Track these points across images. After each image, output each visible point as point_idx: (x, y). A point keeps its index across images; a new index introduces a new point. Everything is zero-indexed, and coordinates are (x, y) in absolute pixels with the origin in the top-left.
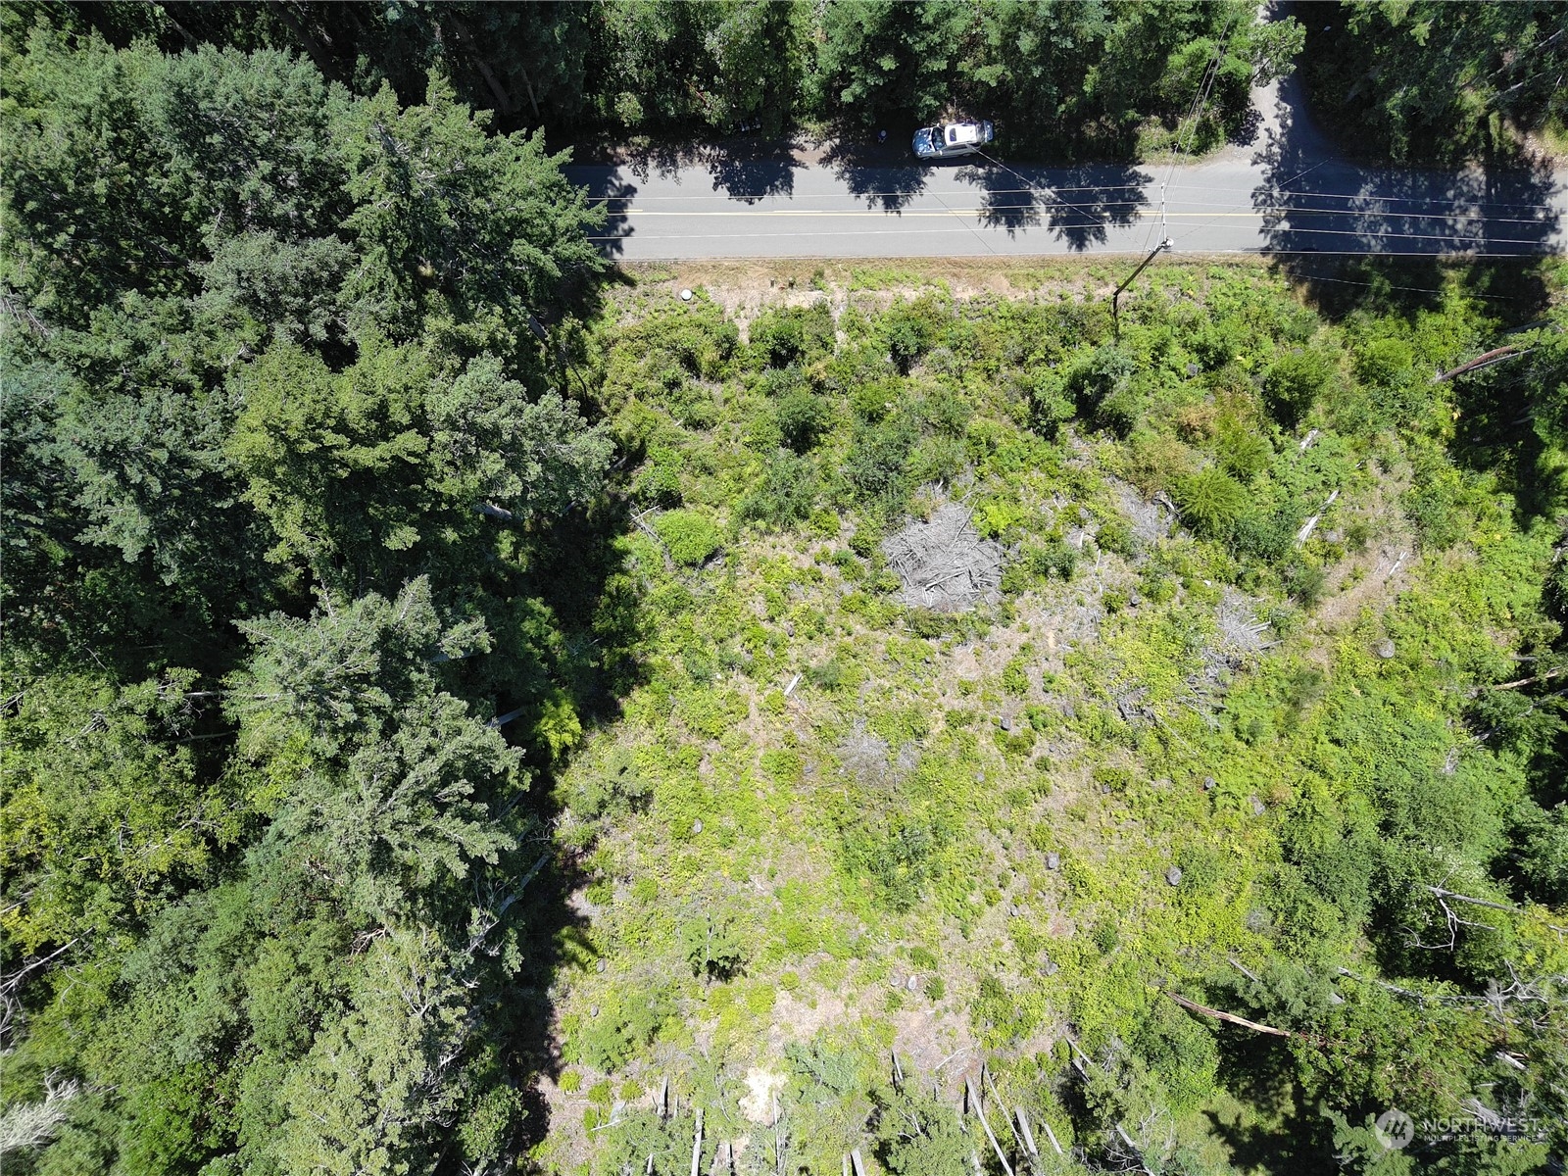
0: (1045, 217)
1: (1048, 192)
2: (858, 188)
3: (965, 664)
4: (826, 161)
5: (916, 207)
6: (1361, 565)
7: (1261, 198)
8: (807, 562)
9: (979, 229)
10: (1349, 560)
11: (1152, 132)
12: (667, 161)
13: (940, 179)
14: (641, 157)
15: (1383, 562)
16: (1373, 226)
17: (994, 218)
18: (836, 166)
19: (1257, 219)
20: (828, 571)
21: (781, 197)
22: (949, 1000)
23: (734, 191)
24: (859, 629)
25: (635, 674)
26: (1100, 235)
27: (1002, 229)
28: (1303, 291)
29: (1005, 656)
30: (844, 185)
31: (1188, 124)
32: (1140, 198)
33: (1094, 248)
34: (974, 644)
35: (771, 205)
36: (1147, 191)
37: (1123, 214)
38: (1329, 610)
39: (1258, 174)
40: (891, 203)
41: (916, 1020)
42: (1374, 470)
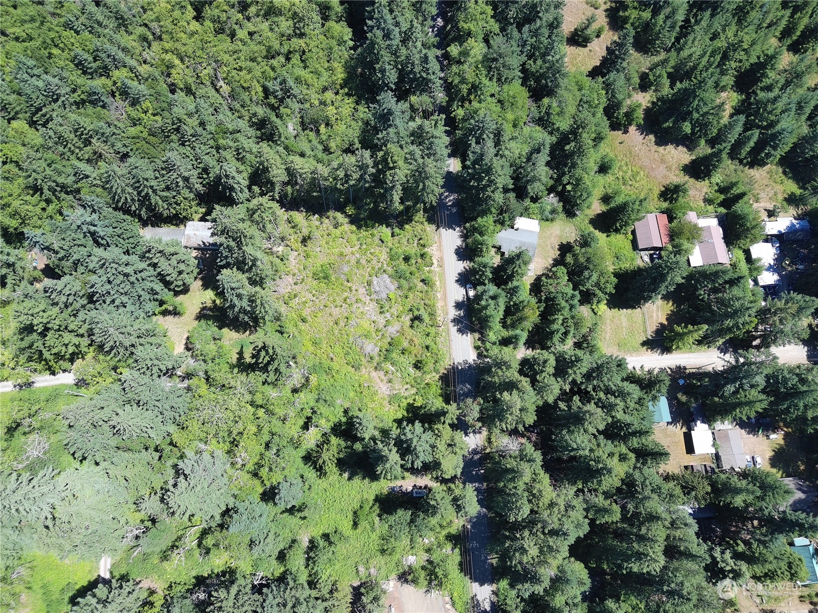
0: (457, 313)
1: (462, 314)
2: (459, 274)
3: (362, 291)
4: (465, 268)
5: (457, 286)
6: (385, 382)
7: (466, 362)
8: (382, 260)
9: (453, 299)
10: (385, 379)
11: (477, 335)
12: (461, 236)
13: (463, 291)
14: (462, 232)
15: (385, 388)
16: (462, 389)
17: (456, 303)
18: (464, 270)
19: (461, 361)
20: (380, 264)
21: (456, 259)
22: (294, 287)
23: (456, 250)
24: (368, 270)
25: (359, 227)
26: (455, 326)
27: (454, 304)
28: (446, 372)
29: (364, 299)
30: (460, 271)
31: (479, 343)
32: (463, 334)
33: (451, 325)
34: (366, 293)
35: (455, 257)
36: (464, 335)
37: (459, 330)
38: (374, 374)
39: (471, 361)
40: (457, 281)
41: (290, 280)
42: (406, 387)
